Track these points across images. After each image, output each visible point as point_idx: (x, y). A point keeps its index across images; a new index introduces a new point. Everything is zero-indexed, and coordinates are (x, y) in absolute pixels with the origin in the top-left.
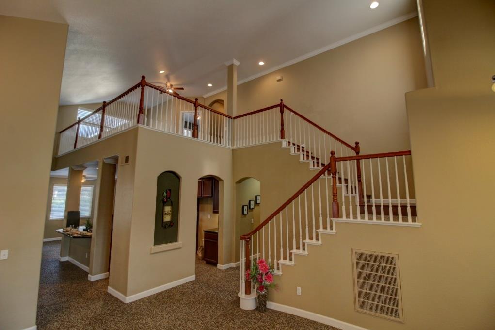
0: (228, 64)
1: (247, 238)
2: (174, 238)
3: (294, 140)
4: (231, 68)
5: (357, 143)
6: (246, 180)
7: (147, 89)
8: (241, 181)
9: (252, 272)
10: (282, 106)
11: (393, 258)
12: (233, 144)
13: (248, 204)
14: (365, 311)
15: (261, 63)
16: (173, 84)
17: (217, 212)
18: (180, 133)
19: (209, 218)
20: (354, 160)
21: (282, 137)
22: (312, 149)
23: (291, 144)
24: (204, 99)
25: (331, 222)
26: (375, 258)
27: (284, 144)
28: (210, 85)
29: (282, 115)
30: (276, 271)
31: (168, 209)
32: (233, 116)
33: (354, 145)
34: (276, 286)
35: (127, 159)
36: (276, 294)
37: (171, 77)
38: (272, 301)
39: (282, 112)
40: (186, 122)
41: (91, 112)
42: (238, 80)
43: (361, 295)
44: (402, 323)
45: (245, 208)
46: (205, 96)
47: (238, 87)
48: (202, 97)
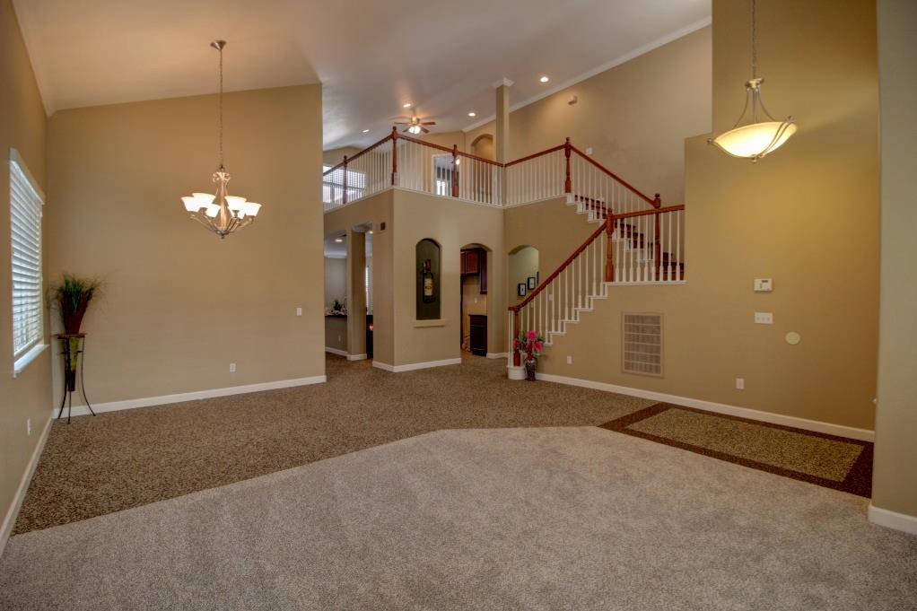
0: (496, 85)
1: (516, 310)
2: (436, 314)
3: (582, 193)
4: (500, 91)
5: (657, 196)
6: (523, 250)
7: (399, 142)
8: (514, 252)
9: (520, 339)
10: (568, 148)
11: (659, 317)
12: (504, 202)
13: (526, 282)
14: (632, 372)
15: (544, 79)
16: (419, 117)
17: (485, 293)
18: (432, 192)
19: (476, 301)
20: (652, 214)
21: (568, 189)
22: (610, 203)
23: (579, 198)
24: (465, 134)
25: (604, 285)
26: (642, 318)
27: (570, 199)
28: (472, 115)
29: (568, 160)
30: (546, 343)
31: (428, 282)
32: (505, 162)
33: (653, 198)
34: (546, 357)
35: (383, 226)
36: (546, 364)
37: (418, 110)
38: (543, 372)
39: (568, 155)
40: (439, 169)
41: (330, 168)
42: (511, 105)
43: (628, 356)
44: (662, 378)
45: (523, 287)
46: (466, 130)
47: (512, 115)
48: (462, 132)
